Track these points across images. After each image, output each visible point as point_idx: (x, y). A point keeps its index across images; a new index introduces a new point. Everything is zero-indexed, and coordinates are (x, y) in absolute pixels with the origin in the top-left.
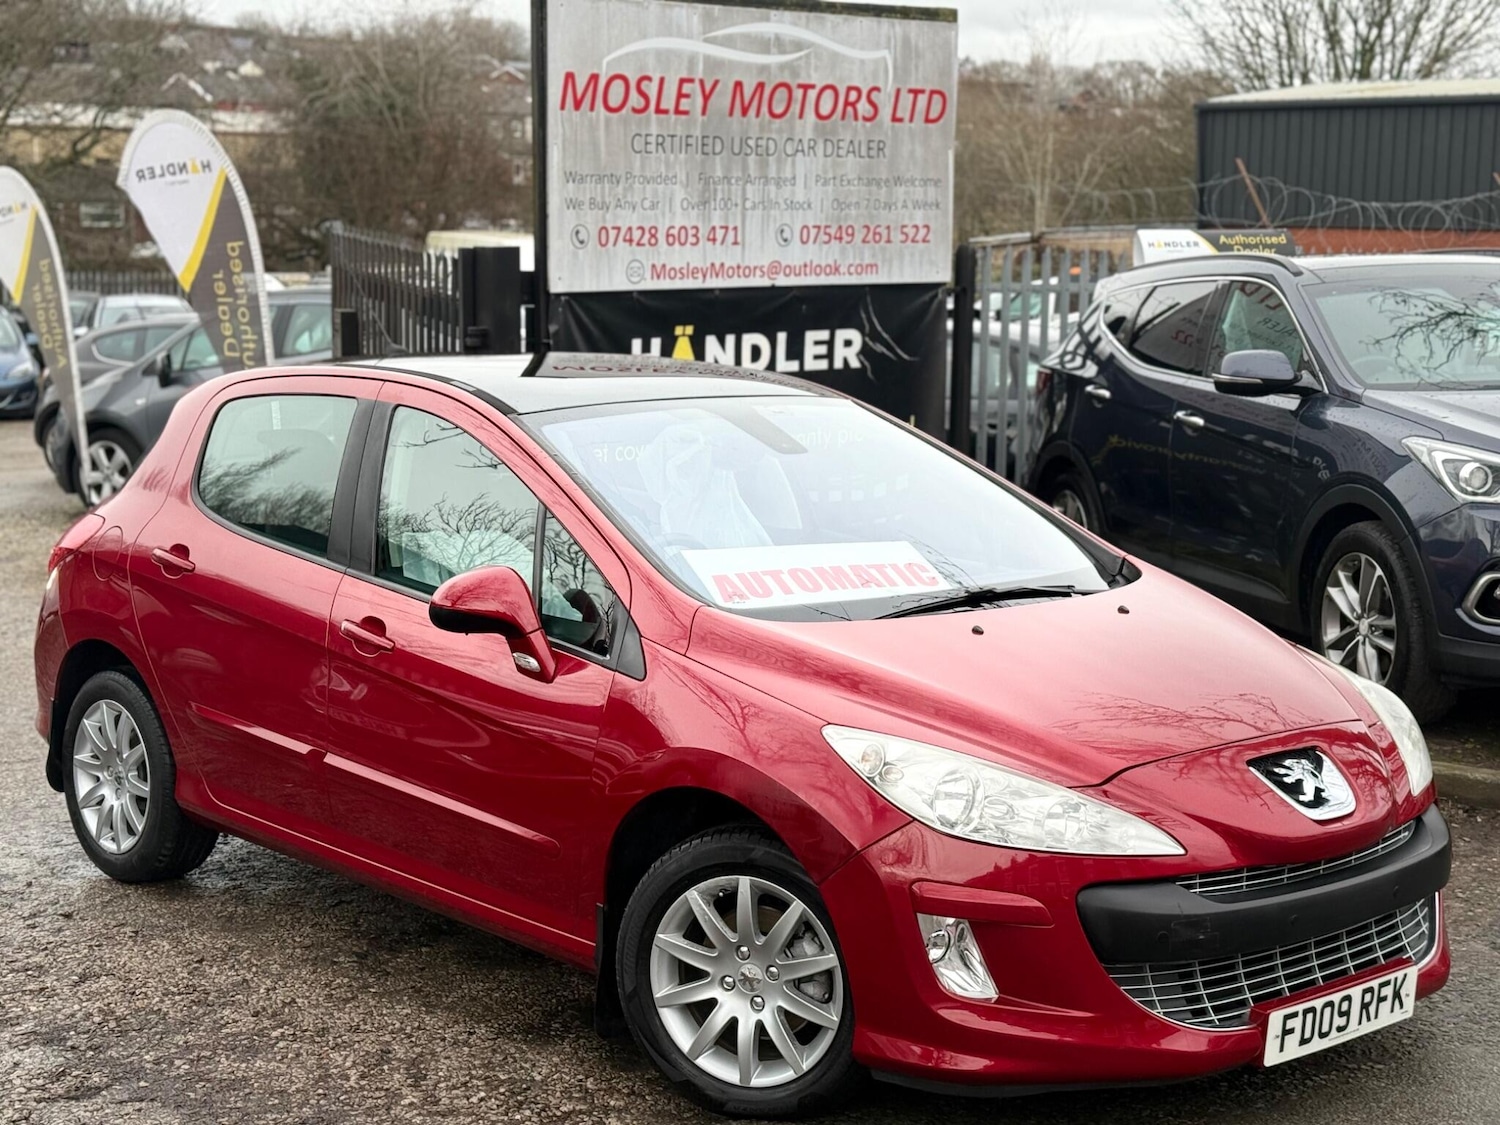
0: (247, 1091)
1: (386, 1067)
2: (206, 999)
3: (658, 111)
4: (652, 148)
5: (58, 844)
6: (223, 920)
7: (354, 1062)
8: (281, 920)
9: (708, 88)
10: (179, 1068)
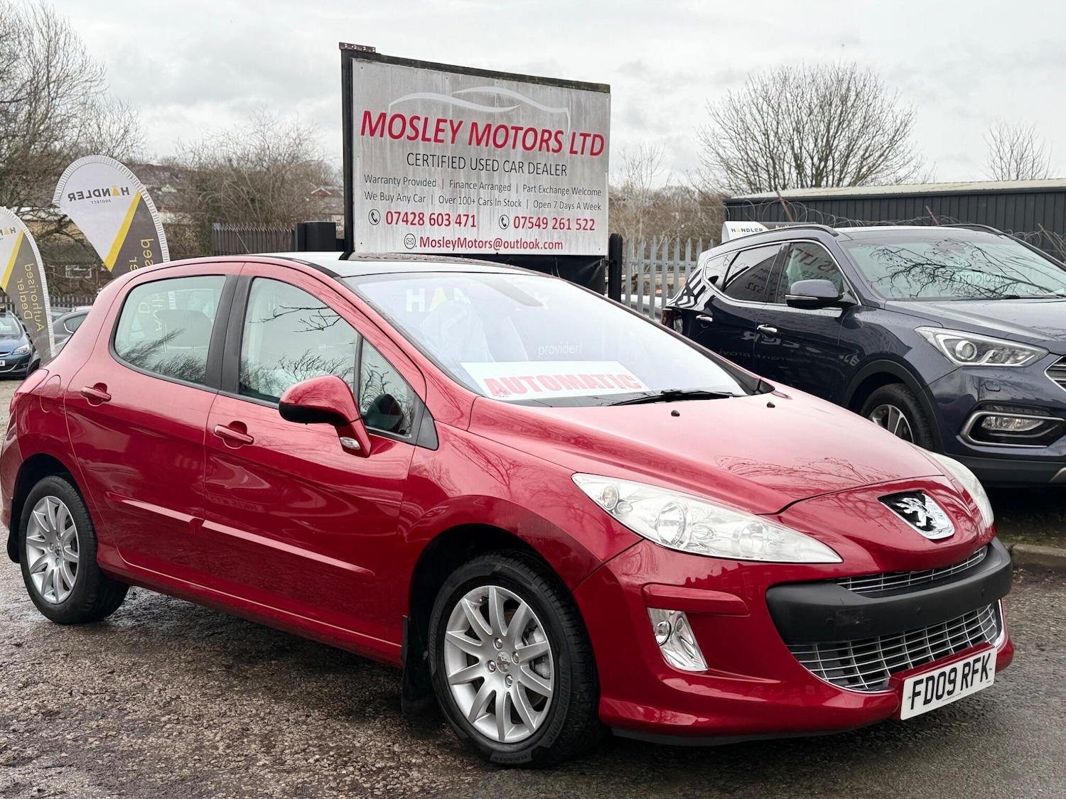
0: (142, 758)
1: (245, 740)
2: (115, 697)
3: (424, 139)
4: (420, 162)
5: (16, 600)
6: (130, 646)
7: (222, 737)
8: (172, 645)
9: (455, 127)
10: (91, 743)
